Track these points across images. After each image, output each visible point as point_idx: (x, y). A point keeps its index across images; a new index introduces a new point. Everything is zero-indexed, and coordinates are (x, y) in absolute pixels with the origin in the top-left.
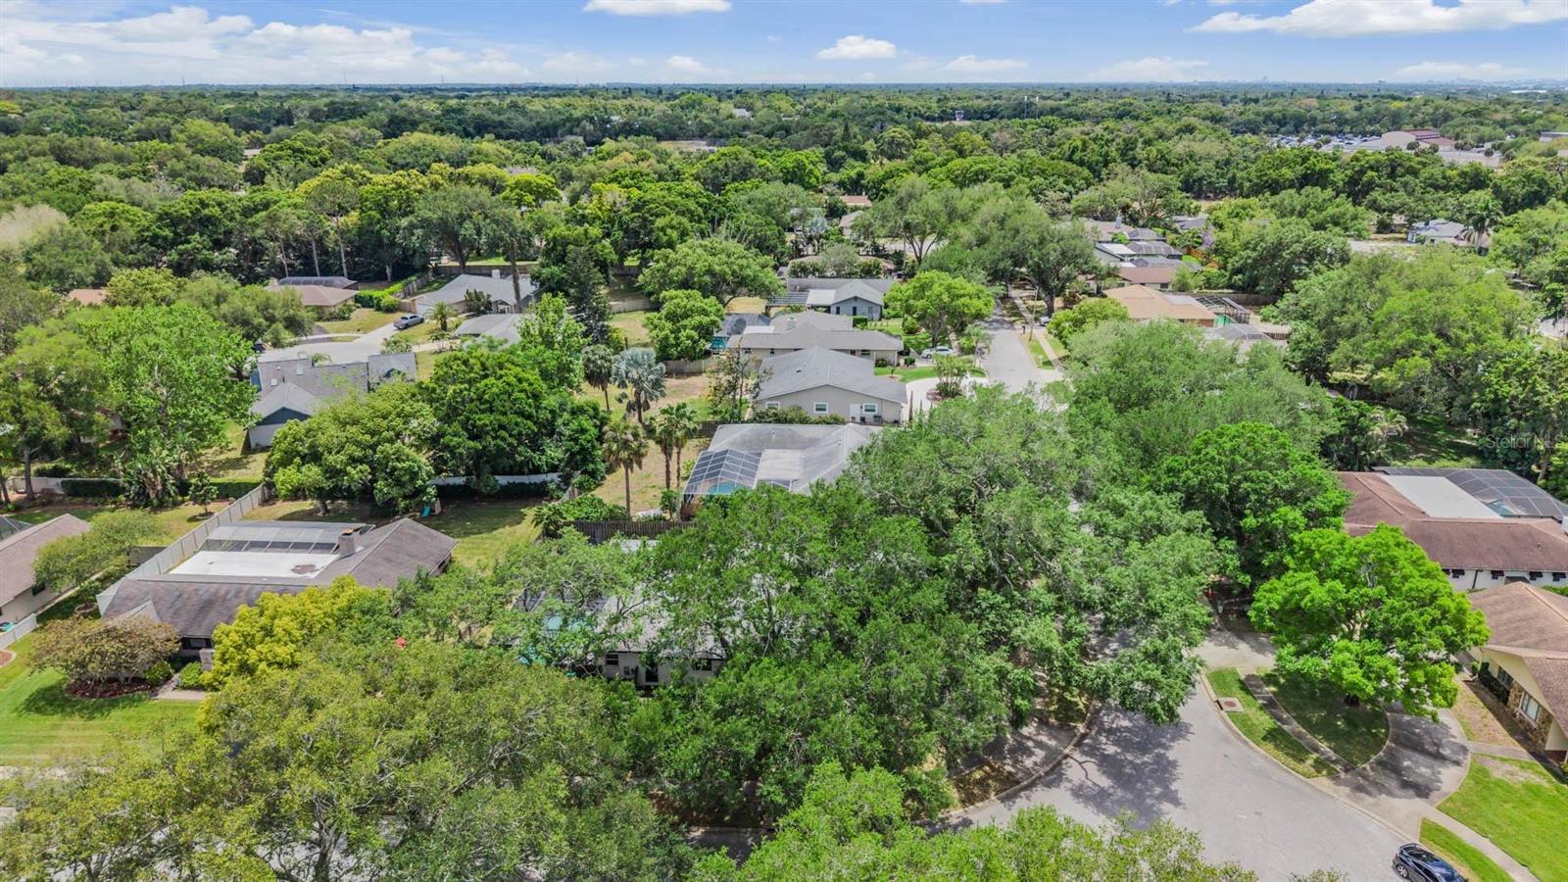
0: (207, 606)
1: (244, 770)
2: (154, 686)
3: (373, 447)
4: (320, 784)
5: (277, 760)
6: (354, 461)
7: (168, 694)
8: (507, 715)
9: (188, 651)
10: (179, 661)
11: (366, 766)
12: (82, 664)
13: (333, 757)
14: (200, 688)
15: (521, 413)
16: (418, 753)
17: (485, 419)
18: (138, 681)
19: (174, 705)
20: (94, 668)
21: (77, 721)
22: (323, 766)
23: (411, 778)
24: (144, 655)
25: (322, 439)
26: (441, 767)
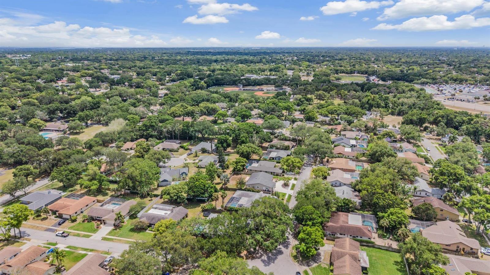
0: (153, 219)
1: (159, 243)
2: (146, 230)
3: (178, 193)
4: (167, 246)
5: (162, 242)
6: (175, 196)
7: (147, 231)
8: (185, 241)
9: (150, 225)
10: (149, 227)
11: (171, 244)
12: (137, 226)
13: (168, 243)
14: (152, 231)
15: (201, 189)
16: (176, 244)
17: (195, 190)
18: (144, 229)
19: (148, 233)
20: (139, 227)
21: (136, 233)
22: (167, 244)
23: (175, 246)
24: (145, 226)
25: (170, 192)
26: (178, 246)
